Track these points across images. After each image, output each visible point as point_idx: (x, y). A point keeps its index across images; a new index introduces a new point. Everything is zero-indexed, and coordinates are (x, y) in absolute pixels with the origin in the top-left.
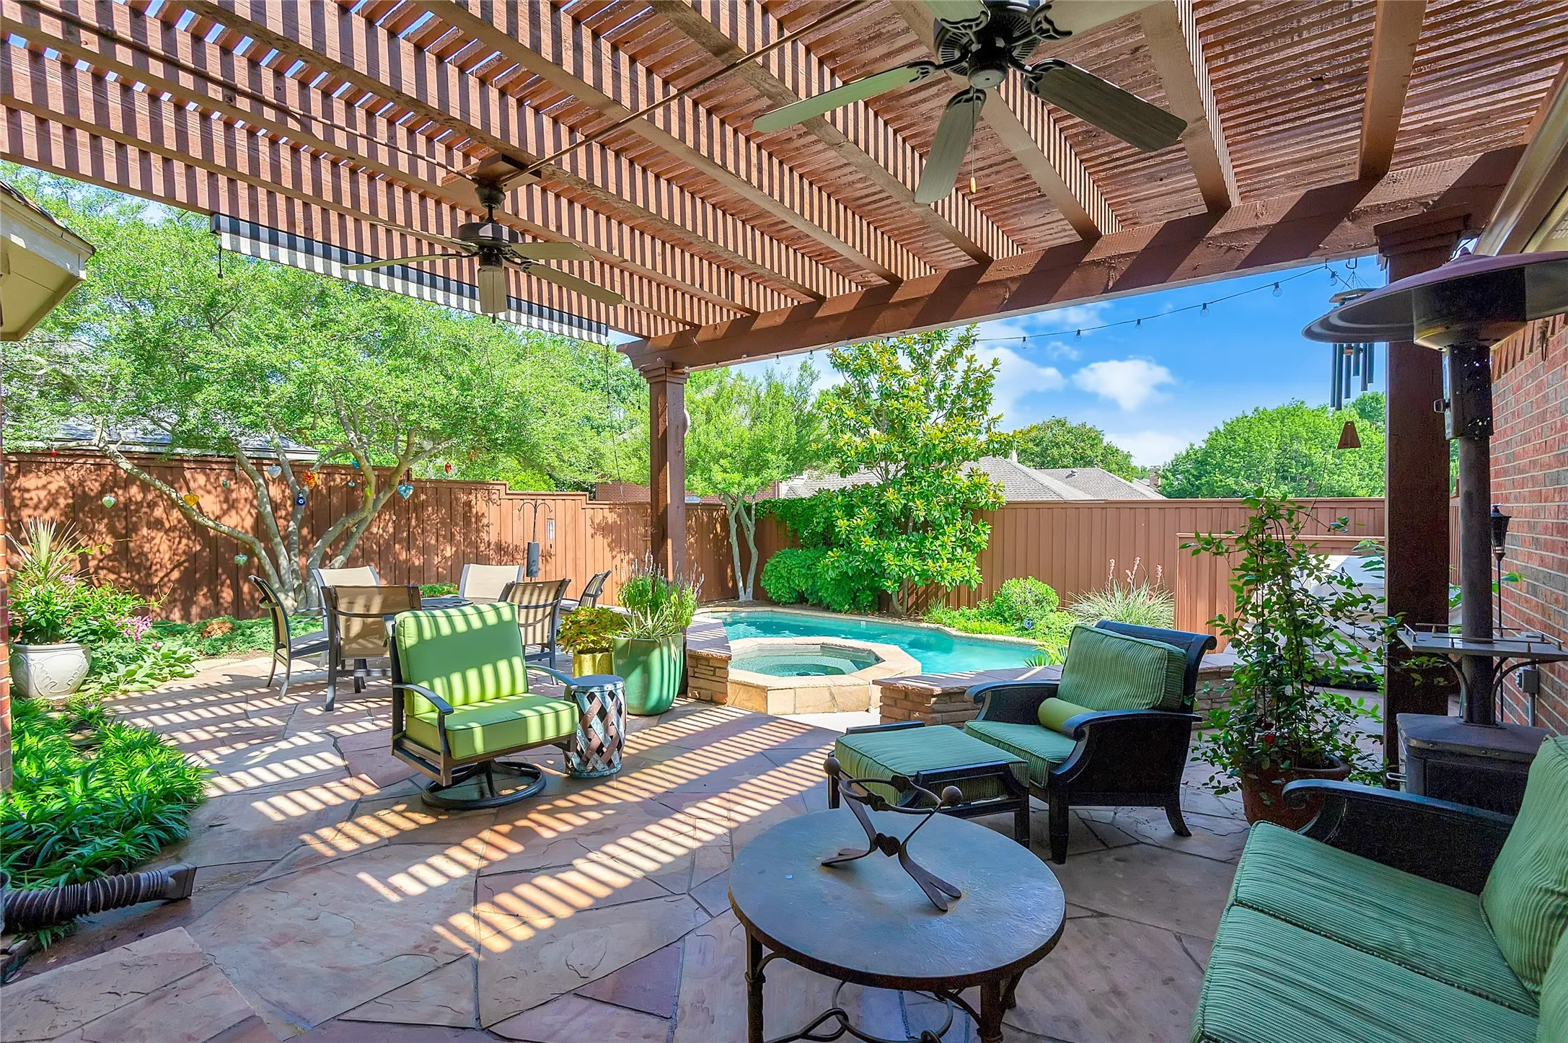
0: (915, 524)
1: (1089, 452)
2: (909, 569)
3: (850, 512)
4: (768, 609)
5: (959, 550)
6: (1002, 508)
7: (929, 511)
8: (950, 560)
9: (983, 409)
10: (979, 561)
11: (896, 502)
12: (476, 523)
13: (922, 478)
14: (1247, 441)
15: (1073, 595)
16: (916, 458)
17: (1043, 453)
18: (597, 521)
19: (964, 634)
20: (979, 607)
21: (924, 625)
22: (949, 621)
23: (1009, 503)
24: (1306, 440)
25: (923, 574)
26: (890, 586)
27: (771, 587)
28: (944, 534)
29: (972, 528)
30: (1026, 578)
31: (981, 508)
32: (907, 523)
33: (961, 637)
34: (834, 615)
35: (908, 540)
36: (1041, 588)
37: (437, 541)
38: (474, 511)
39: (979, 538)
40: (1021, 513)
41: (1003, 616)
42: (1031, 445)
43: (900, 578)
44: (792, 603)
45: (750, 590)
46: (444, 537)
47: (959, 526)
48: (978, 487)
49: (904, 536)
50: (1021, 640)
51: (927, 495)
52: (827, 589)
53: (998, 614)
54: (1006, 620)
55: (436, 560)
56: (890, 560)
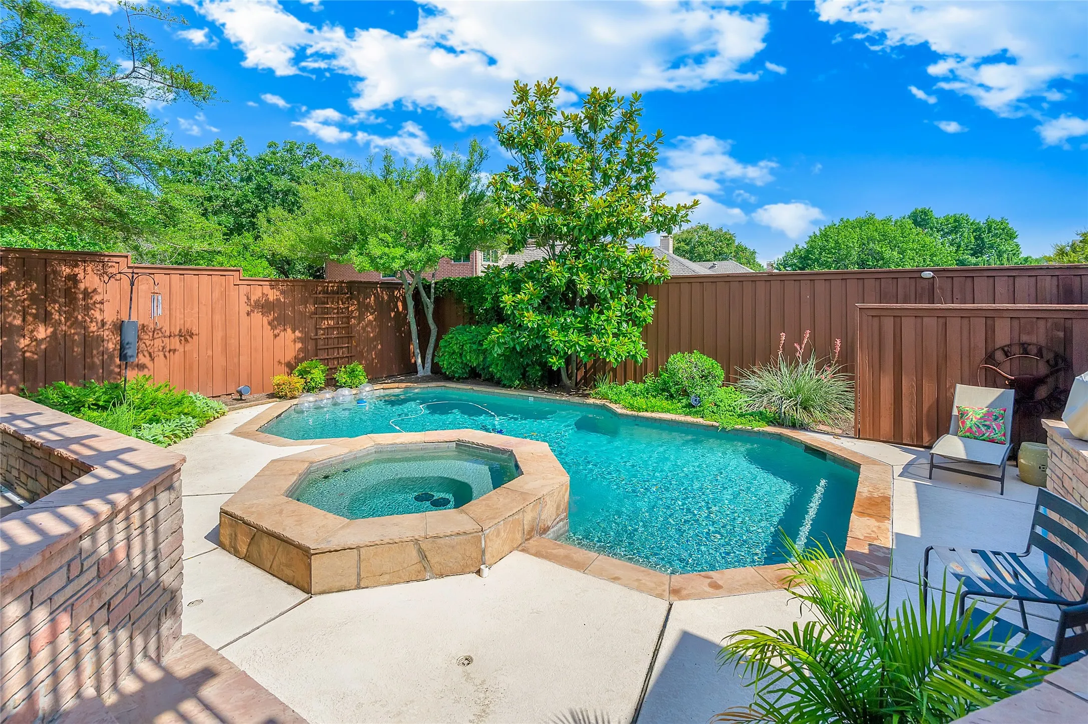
0: (582, 299)
1: (725, 250)
2: (574, 345)
3: (516, 288)
4: (442, 384)
5: (624, 324)
6: (667, 283)
7: (593, 285)
8: (615, 335)
9: (647, 186)
10: (645, 335)
11: (560, 275)
12: (84, 299)
13: (586, 251)
14: (837, 242)
15: (738, 369)
16: (580, 230)
17: (691, 251)
18: (254, 298)
19: (629, 412)
20: (645, 382)
21: (591, 401)
22: (615, 398)
23: (673, 278)
24: (878, 241)
25: (589, 350)
26: (555, 362)
27: (444, 364)
28: (609, 309)
29: (638, 302)
30: (691, 352)
31: (646, 283)
32: (574, 298)
33: (627, 415)
34: (503, 391)
35: (574, 315)
36: (708, 362)
37: (24, 320)
38: (82, 286)
39: (644, 313)
40: (685, 288)
41: (668, 391)
42: (682, 244)
43: (566, 353)
44: (466, 378)
45: (428, 365)
46: (35, 316)
47: (624, 300)
48: (642, 260)
49: (570, 312)
50: (689, 419)
51: (591, 268)
52: (497, 365)
53: (663, 390)
54: (672, 396)
55: (23, 343)
56: (555, 337)
